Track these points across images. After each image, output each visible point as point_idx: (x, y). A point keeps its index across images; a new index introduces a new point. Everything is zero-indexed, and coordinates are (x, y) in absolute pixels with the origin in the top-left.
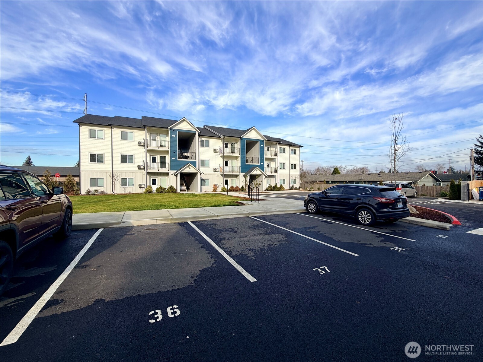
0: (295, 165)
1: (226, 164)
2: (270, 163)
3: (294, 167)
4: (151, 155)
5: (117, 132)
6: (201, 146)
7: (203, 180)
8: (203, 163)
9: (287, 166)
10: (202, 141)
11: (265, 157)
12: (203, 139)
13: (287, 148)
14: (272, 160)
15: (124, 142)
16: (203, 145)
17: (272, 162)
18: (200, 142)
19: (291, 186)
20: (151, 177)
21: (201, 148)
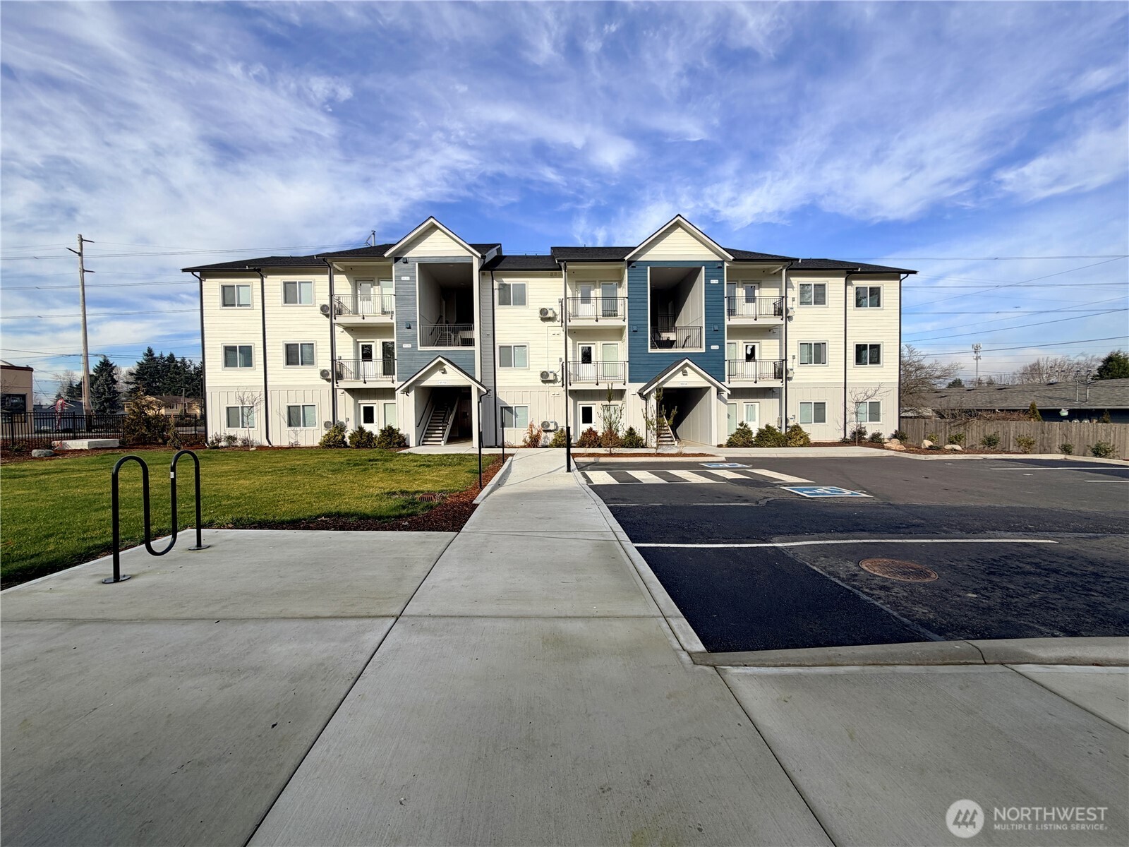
0: (876, 348)
1: (587, 357)
2: (757, 346)
3: (867, 354)
4: (358, 340)
5: (275, 283)
6: (500, 304)
7: (509, 409)
8: (508, 356)
9: (834, 353)
10: (504, 288)
11: (727, 322)
12: (506, 281)
13: (835, 285)
14: (767, 332)
15: (291, 309)
16: (505, 301)
17: (765, 342)
18: (496, 293)
19: (852, 428)
20: (360, 402)
21: (500, 311)
